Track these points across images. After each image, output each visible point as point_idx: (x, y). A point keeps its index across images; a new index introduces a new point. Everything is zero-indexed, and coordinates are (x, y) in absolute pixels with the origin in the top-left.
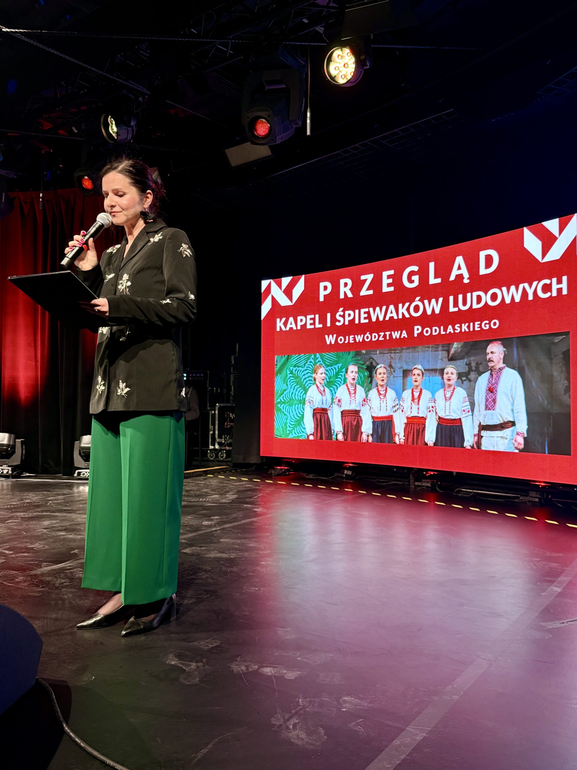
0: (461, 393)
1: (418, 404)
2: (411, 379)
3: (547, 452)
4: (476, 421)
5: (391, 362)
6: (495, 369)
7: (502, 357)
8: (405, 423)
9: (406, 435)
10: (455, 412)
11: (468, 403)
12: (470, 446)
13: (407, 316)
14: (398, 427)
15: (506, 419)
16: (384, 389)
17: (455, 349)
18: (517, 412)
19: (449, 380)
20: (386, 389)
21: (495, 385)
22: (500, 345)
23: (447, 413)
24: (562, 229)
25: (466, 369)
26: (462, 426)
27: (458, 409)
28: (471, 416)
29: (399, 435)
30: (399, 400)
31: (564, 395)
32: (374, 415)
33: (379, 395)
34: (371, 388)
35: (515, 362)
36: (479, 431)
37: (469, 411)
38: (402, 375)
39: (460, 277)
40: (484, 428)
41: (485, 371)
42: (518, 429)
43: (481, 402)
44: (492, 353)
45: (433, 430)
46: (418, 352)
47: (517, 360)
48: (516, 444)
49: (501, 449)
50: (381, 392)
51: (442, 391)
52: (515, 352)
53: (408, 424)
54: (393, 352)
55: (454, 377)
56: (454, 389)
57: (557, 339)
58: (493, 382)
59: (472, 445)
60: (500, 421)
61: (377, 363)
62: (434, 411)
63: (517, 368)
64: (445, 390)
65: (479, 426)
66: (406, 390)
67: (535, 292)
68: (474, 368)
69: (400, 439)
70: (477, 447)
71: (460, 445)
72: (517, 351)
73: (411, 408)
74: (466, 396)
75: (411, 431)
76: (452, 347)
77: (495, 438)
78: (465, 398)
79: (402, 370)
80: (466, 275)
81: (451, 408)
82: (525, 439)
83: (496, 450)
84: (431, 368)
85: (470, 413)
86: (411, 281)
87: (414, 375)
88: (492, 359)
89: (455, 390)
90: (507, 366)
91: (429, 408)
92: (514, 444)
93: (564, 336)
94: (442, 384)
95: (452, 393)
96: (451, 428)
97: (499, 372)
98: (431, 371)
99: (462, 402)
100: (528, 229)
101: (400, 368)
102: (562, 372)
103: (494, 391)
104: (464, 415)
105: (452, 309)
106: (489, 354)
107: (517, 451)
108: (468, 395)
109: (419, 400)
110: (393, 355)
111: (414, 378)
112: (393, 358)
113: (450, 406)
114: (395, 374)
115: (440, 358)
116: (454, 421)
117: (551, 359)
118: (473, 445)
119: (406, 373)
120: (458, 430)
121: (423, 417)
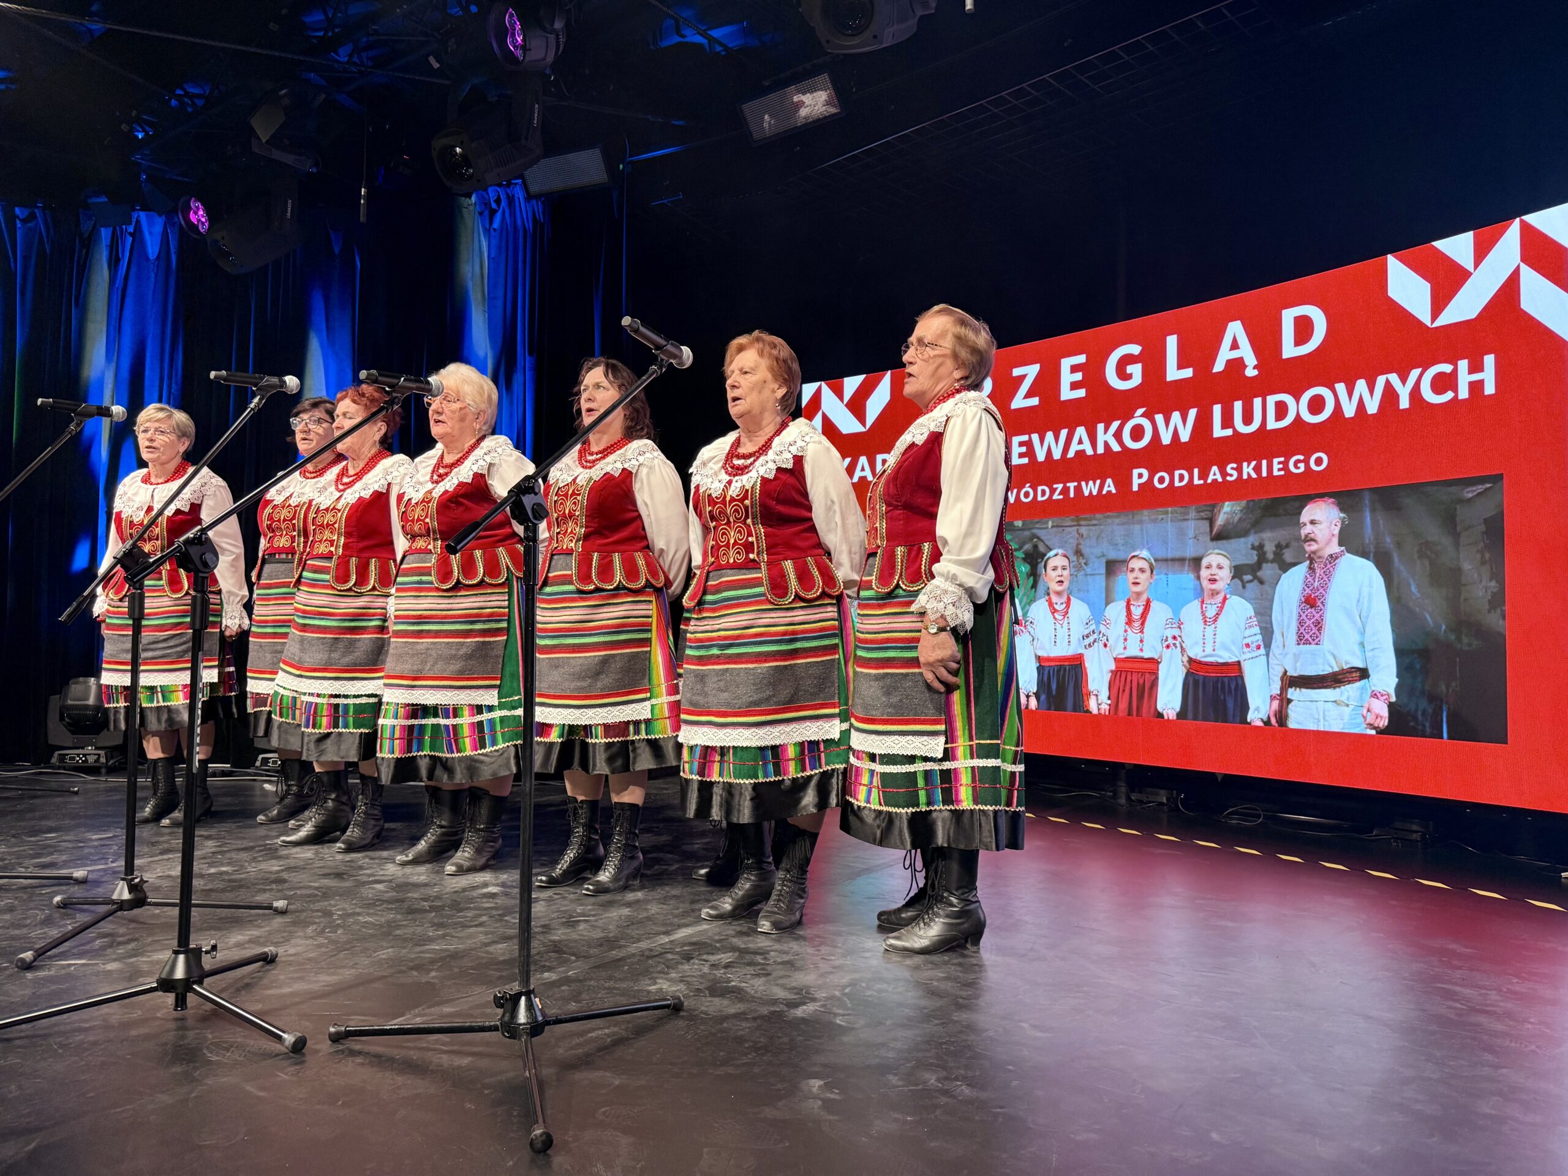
0: (1240, 609)
1: (1142, 632)
2: (1123, 581)
3: (1445, 735)
4: (1276, 667)
5: (1078, 544)
6: (1320, 557)
7: (1336, 531)
8: (1112, 671)
9: (1114, 696)
10: (1227, 649)
11: (1257, 630)
12: (1262, 720)
13: (1116, 447)
14: (1093, 680)
15: (1347, 663)
16: (1064, 599)
17: (1226, 516)
18: (1372, 650)
19: (1213, 581)
20: (1069, 599)
21: (1321, 590)
22: (1331, 505)
23: (1209, 650)
24: (1481, 253)
25: (1253, 558)
26: (1242, 678)
27: (1234, 643)
28: (1265, 657)
29: (1097, 695)
30: (1098, 623)
31: (1489, 611)
32: (1041, 653)
33: (1053, 613)
34: (1035, 597)
35: (1367, 541)
36: (1283, 690)
37: (1258, 647)
38: (1103, 570)
39: (1236, 365)
40: (1292, 682)
41: (1296, 561)
42: (1375, 686)
43: (1289, 626)
44: (1313, 522)
45: (1174, 686)
46: (1141, 522)
47: (1372, 538)
48: (1370, 718)
49: (1336, 727)
50: (1055, 606)
51: (1196, 603)
52: (1368, 520)
53: (1119, 673)
54: (1083, 523)
55: (1225, 575)
56: (1225, 599)
57: (1469, 493)
58: (1316, 584)
59: (1265, 719)
60: (1332, 667)
61: (1047, 546)
62: (1178, 645)
63: (1372, 555)
64: (1203, 602)
65: (1282, 680)
66: (1113, 602)
67: (1415, 393)
68: (1270, 556)
69: (1099, 704)
70: (1277, 722)
71: (1238, 719)
72: (1373, 519)
73: (1125, 640)
74: (1253, 614)
75: (1124, 686)
76: (1219, 511)
77: (1321, 705)
78: (1250, 618)
79: (1104, 560)
80: (1251, 360)
81: (1216, 640)
82: (1391, 706)
83: (1321, 728)
84: (1170, 556)
85: (1262, 651)
86: (1123, 375)
87: (1133, 570)
88: (1312, 536)
89: (1227, 601)
90: (1348, 552)
91: (1166, 640)
92: (1365, 717)
93: (1488, 485)
94: (1195, 589)
95: (1221, 608)
96: (1217, 682)
97: (1330, 563)
98: (1169, 563)
99: (1243, 626)
100: (1396, 257)
101: (1098, 557)
102: (1483, 563)
103: (1319, 603)
104: (1249, 655)
105: (1218, 432)
106: (1305, 525)
107: (1373, 732)
108: (1257, 613)
109: (1143, 624)
110: (1083, 530)
111: (1131, 577)
112: (1085, 536)
113: (1215, 635)
114: (1089, 570)
115: (1191, 534)
116: (1224, 667)
117: (1455, 535)
118: (1269, 717)
119: (1112, 567)
120: (1233, 687)
121: (1153, 659)
